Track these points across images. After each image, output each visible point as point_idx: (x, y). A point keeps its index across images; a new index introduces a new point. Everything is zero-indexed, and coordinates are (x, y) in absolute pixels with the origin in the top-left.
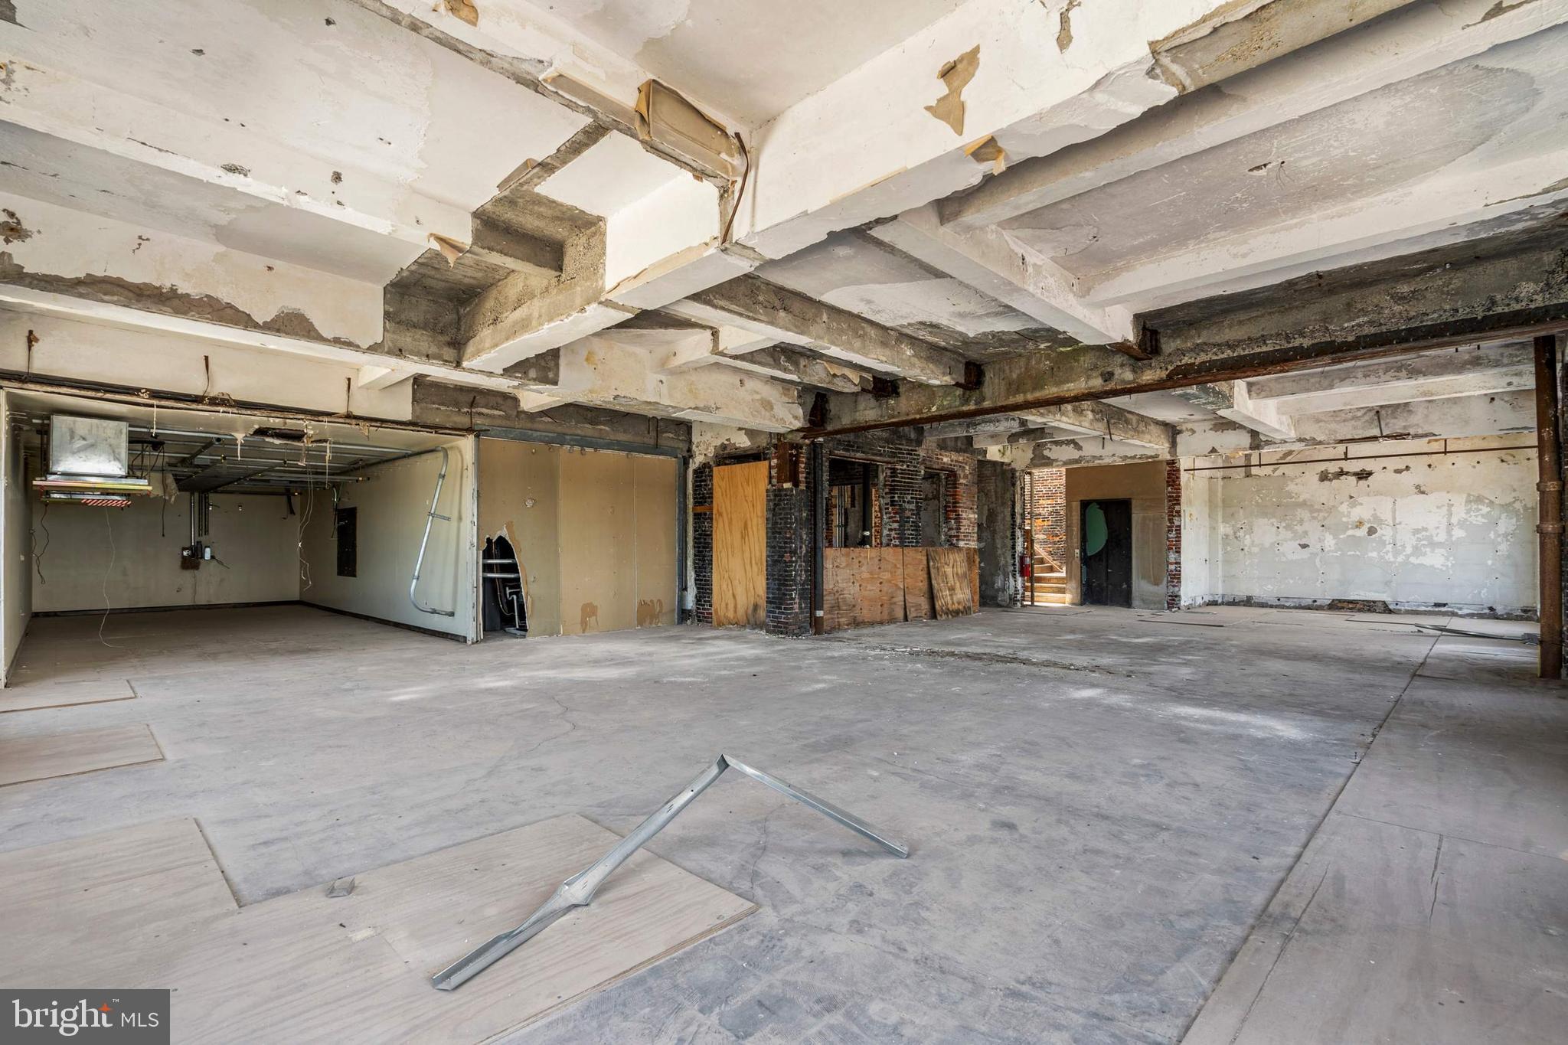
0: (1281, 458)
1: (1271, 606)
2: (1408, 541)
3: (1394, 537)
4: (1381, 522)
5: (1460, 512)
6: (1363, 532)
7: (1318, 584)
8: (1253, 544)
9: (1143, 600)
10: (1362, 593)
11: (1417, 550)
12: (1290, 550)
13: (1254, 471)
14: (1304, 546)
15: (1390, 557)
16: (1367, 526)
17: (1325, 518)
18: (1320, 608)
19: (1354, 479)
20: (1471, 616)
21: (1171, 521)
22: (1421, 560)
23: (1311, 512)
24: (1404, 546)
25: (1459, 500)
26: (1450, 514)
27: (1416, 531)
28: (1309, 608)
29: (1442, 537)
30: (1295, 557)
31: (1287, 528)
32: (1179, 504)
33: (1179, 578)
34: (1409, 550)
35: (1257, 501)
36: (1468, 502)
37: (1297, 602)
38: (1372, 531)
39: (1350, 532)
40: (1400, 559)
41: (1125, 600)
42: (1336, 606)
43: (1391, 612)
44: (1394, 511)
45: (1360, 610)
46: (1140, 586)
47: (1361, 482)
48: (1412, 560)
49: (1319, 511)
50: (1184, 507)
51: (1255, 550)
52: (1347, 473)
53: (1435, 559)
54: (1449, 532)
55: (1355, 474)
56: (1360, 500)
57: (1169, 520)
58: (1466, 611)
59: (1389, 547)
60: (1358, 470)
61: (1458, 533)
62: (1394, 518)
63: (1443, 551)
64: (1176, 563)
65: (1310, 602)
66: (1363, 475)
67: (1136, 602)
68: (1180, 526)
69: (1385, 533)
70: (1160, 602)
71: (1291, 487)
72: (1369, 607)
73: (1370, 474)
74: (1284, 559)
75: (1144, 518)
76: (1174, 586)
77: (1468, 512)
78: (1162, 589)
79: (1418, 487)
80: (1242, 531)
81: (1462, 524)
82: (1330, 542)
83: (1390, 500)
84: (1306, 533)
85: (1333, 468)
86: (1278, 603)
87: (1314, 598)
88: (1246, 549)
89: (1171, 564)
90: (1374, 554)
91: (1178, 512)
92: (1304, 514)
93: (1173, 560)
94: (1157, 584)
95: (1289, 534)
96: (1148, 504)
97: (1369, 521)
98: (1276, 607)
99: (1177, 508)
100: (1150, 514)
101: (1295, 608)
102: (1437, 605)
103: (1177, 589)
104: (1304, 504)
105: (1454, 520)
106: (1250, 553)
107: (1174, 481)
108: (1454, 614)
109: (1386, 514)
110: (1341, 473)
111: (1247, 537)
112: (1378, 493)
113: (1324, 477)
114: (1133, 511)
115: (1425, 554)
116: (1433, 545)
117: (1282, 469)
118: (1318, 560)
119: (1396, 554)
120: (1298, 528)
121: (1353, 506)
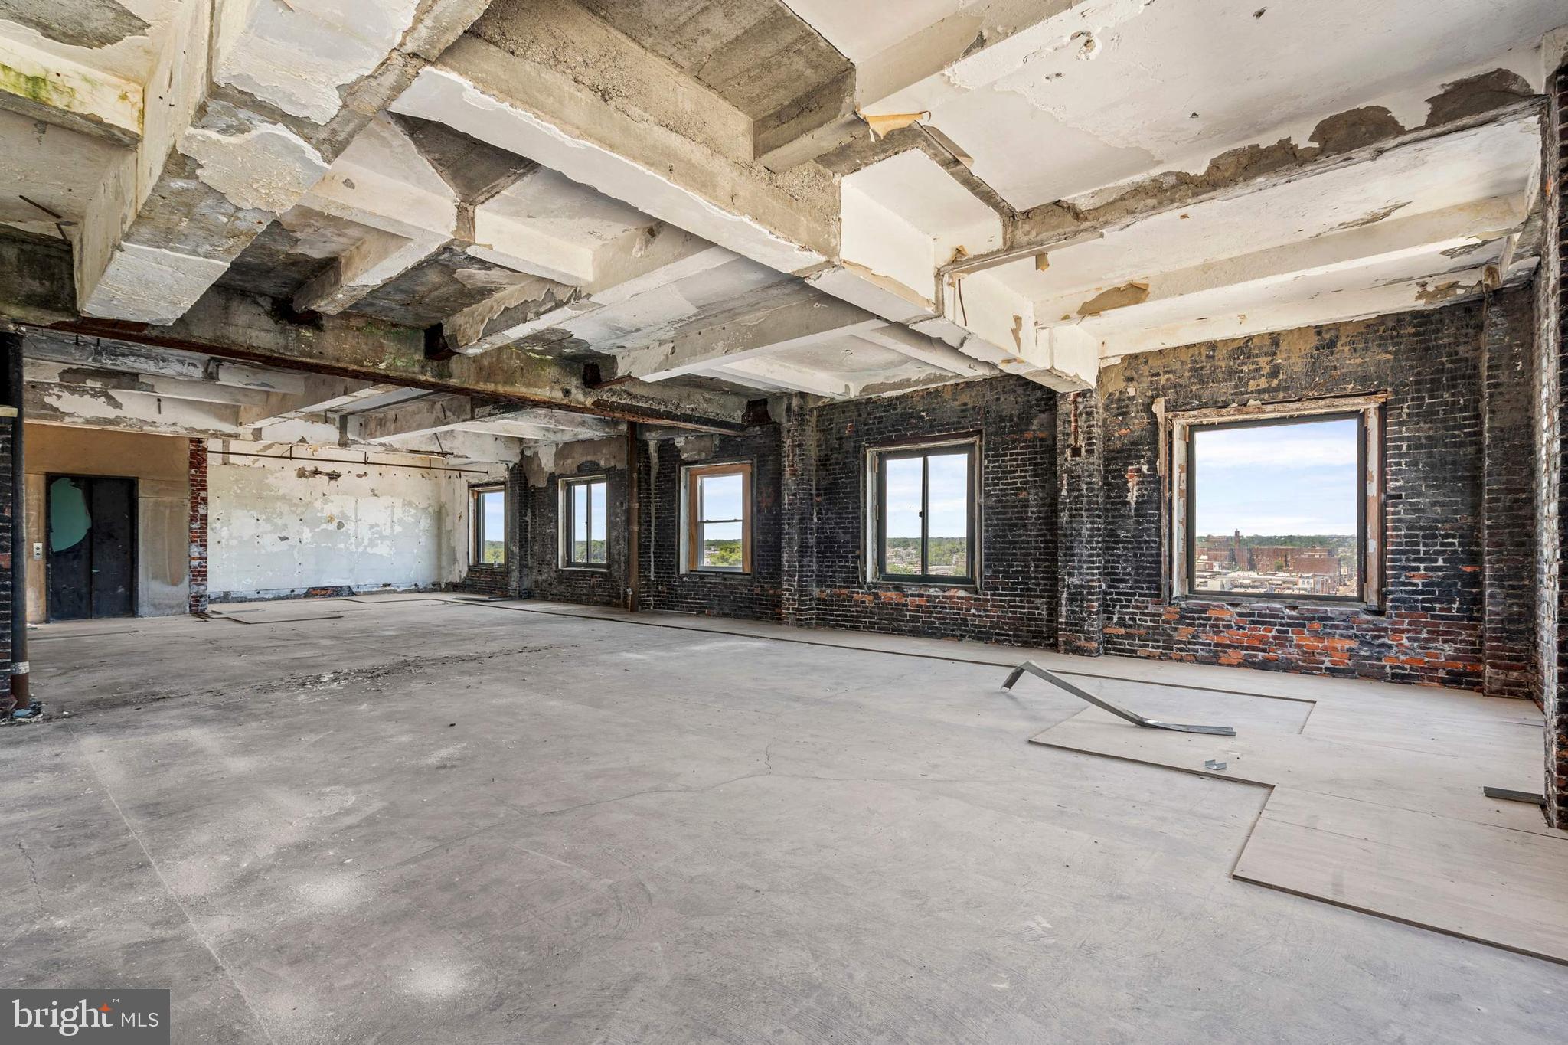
0: (261, 450)
1: (251, 600)
2: (365, 533)
3: (356, 531)
4: (347, 518)
5: (399, 512)
6: (333, 526)
7: (296, 574)
8: (231, 536)
9: (154, 605)
10: (332, 580)
11: (372, 543)
12: (270, 541)
13: (232, 459)
14: (284, 539)
15: (353, 548)
16: (336, 521)
17: (303, 513)
18: (297, 597)
19: (326, 478)
20: (405, 591)
21: (195, 509)
22: (375, 550)
23: (290, 506)
24: (363, 539)
25: (398, 503)
26: (393, 514)
27: (372, 527)
28: (287, 598)
29: (387, 532)
30: (275, 549)
31: (267, 520)
32: (206, 490)
33: (205, 576)
34: (366, 542)
35: (235, 492)
36: (404, 505)
37: (275, 594)
38: (340, 526)
39: (324, 526)
40: (361, 549)
41: (129, 607)
42: (312, 593)
43: (353, 594)
44: (356, 509)
45: (330, 596)
46: (148, 587)
47: (332, 482)
48: (369, 550)
49: (296, 505)
50: (211, 493)
51: (234, 542)
52: (321, 473)
53: (383, 549)
54: (392, 527)
55: (328, 474)
56: (332, 498)
57: (192, 507)
58: (402, 589)
59: (353, 540)
60: (329, 470)
61: (398, 529)
62: (356, 516)
63: (388, 543)
64: (201, 558)
65: (288, 592)
66: (334, 476)
67: (141, 610)
68: (206, 516)
69: (349, 527)
70: (179, 605)
71: (270, 480)
72: (336, 592)
73: (339, 476)
74: (263, 552)
75: (156, 504)
76: (199, 585)
77: (404, 512)
78: (183, 591)
79: (373, 491)
80: (218, 523)
81: (400, 521)
82: (307, 535)
83: (353, 500)
84: (286, 526)
85: (309, 466)
86: (257, 596)
87: (292, 588)
88: (223, 541)
89: (194, 559)
90: (342, 546)
91: (205, 500)
92: (281, 506)
93: (197, 555)
94: (174, 584)
95: (269, 527)
96: (163, 486)
97: (338, 517)
98: (256, 600)
99: (202, 494)
100: (166, 499)
101: (275, 599)
102: (385, 586)
103: (202, 588)
104: (283, 498)
105: (395, 519)
106: (227, 545)
107: (199, 463)
108: (395, 592)
109: (351, 513)
110: (316, 472)
111: (225, 528)
112: (345, 493)
113: (301, 474)
114: (141, 493)
115: (377, 545)
116: (383, 538)
117: (262, 461)
118: (295, 553)
119: (357, 547)
120: (279, 522)
121: (325, 503)
